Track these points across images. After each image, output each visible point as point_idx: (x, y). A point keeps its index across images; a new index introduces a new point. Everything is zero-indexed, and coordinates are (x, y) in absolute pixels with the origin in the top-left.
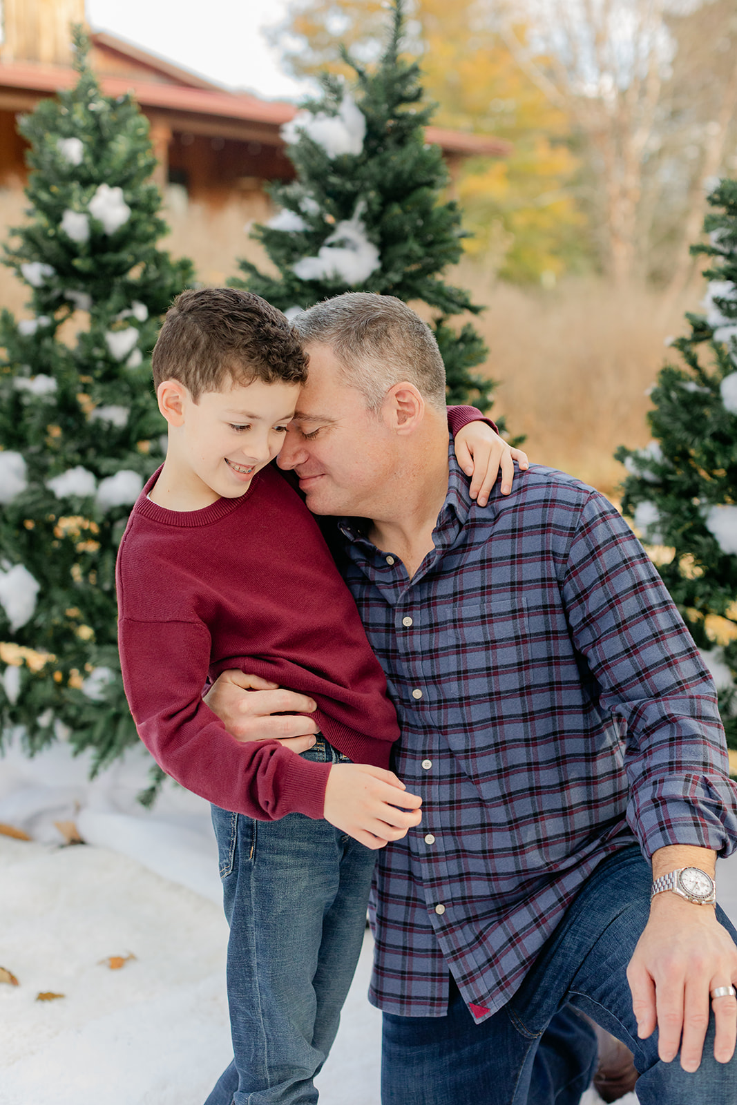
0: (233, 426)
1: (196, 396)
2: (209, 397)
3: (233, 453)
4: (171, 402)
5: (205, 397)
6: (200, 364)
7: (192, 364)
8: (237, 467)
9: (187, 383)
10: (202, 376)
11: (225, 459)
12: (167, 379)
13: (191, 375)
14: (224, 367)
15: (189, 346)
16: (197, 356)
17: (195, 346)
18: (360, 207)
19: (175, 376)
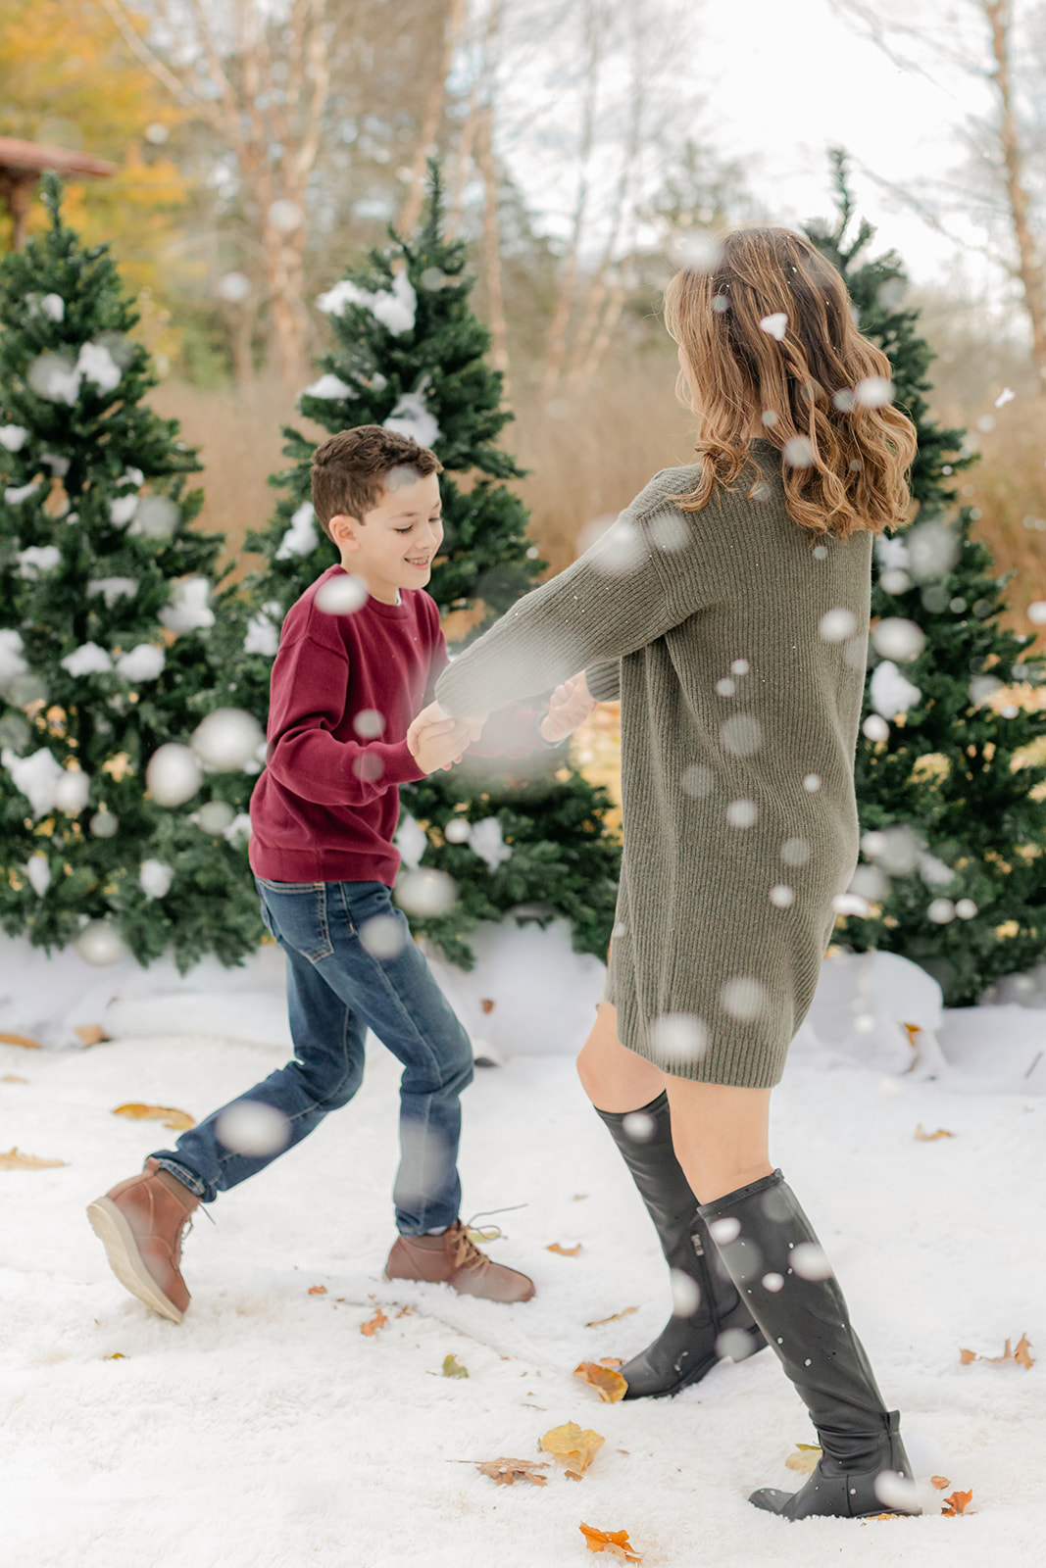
0: (398, 530)
1: (360, 519)
2: (370, 517)
3: (408, 552)
4: (344, 533)
5: (368, 517)
6: (354, 494)
7: (348, 497)
8: (416, 562)
9: (350, 514)
10: (359, 503)
11: (406, 559)
12: (333, 516)
13: (350, 506)
14: (373, 488)
15: (339, 486)
16: (348, 489)
17: (344, 484)
18: (425, 381)
19: (339, 513)
